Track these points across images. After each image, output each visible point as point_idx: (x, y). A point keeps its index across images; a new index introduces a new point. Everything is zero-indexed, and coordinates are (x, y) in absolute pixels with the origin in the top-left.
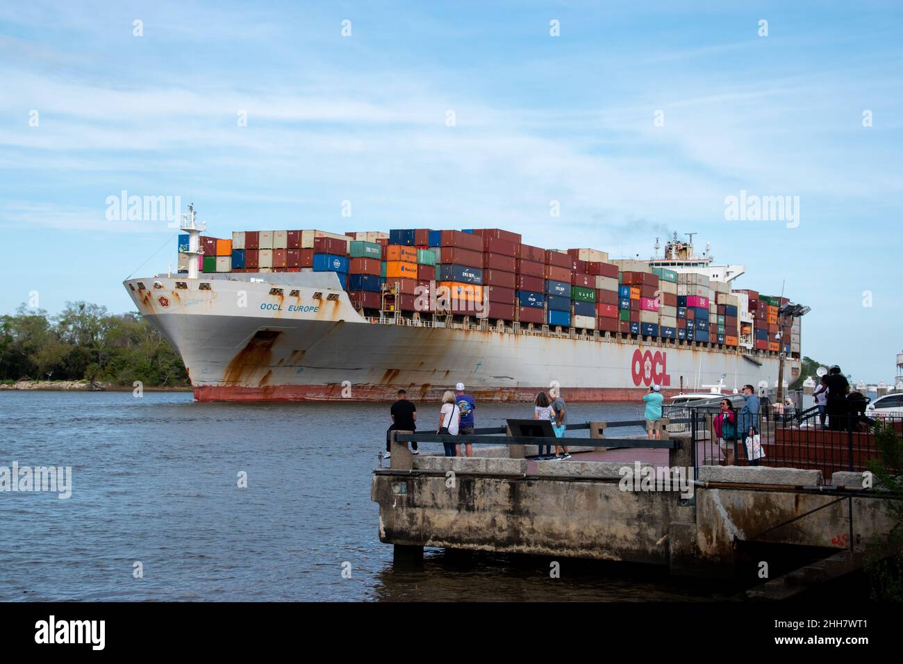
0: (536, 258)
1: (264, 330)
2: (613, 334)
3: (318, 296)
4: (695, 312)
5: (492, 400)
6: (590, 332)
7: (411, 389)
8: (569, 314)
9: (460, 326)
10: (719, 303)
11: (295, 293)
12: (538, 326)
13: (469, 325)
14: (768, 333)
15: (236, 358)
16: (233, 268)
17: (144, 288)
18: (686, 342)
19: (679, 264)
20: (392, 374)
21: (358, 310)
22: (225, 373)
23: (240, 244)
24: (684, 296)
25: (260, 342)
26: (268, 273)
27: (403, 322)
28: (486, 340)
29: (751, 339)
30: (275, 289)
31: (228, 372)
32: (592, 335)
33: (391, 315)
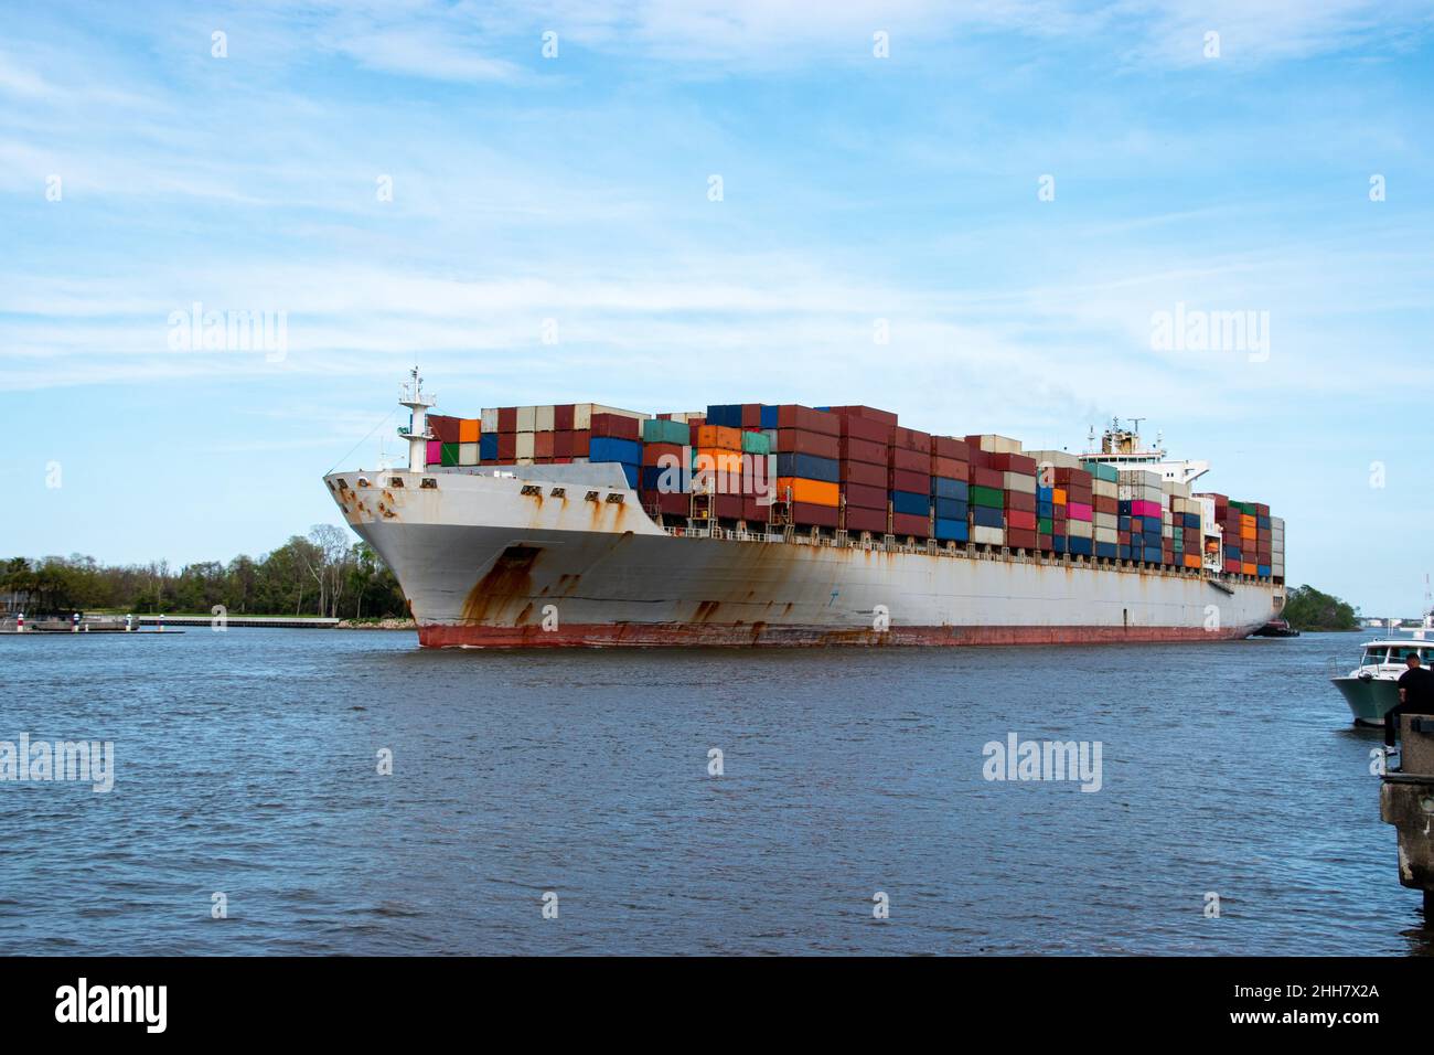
0: (918, 446)
1: (516, 545)
2: (1029, 552)
3: (592, 497)
4: (1143, 522)
5: (855, 644)
6: (996, 549)
7: (737, 628)
8: (966, 524)
9: (807, 540)
10: (1176, 510)
11: (558, 493)
12: (921, 540)
13: (818, 538)
14: (1242, 552)
15: (480, 585)
16: (481, 459)
17: (346, 487)
18: (1131, 563)
19: (1121, 460)
20: (707, 610)
21: (654, 518)
22: (464, 607)
23: (491, 425)
24: (1128, 502)
25: (511, 564)
26: (528, 465)
27: (721, 533)
28: (844, 560)
29: (1219, 558)
30: (529, 487)
31: (468, 606)
32: (1000, 553)
33: (704, 524)
